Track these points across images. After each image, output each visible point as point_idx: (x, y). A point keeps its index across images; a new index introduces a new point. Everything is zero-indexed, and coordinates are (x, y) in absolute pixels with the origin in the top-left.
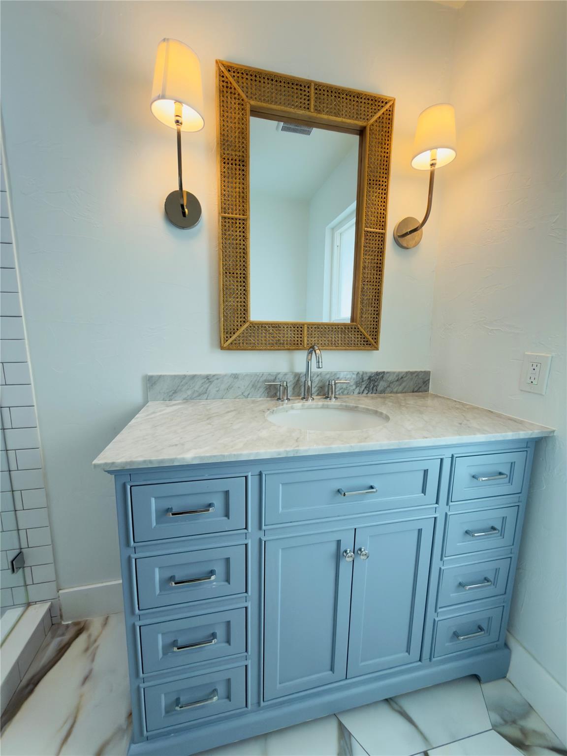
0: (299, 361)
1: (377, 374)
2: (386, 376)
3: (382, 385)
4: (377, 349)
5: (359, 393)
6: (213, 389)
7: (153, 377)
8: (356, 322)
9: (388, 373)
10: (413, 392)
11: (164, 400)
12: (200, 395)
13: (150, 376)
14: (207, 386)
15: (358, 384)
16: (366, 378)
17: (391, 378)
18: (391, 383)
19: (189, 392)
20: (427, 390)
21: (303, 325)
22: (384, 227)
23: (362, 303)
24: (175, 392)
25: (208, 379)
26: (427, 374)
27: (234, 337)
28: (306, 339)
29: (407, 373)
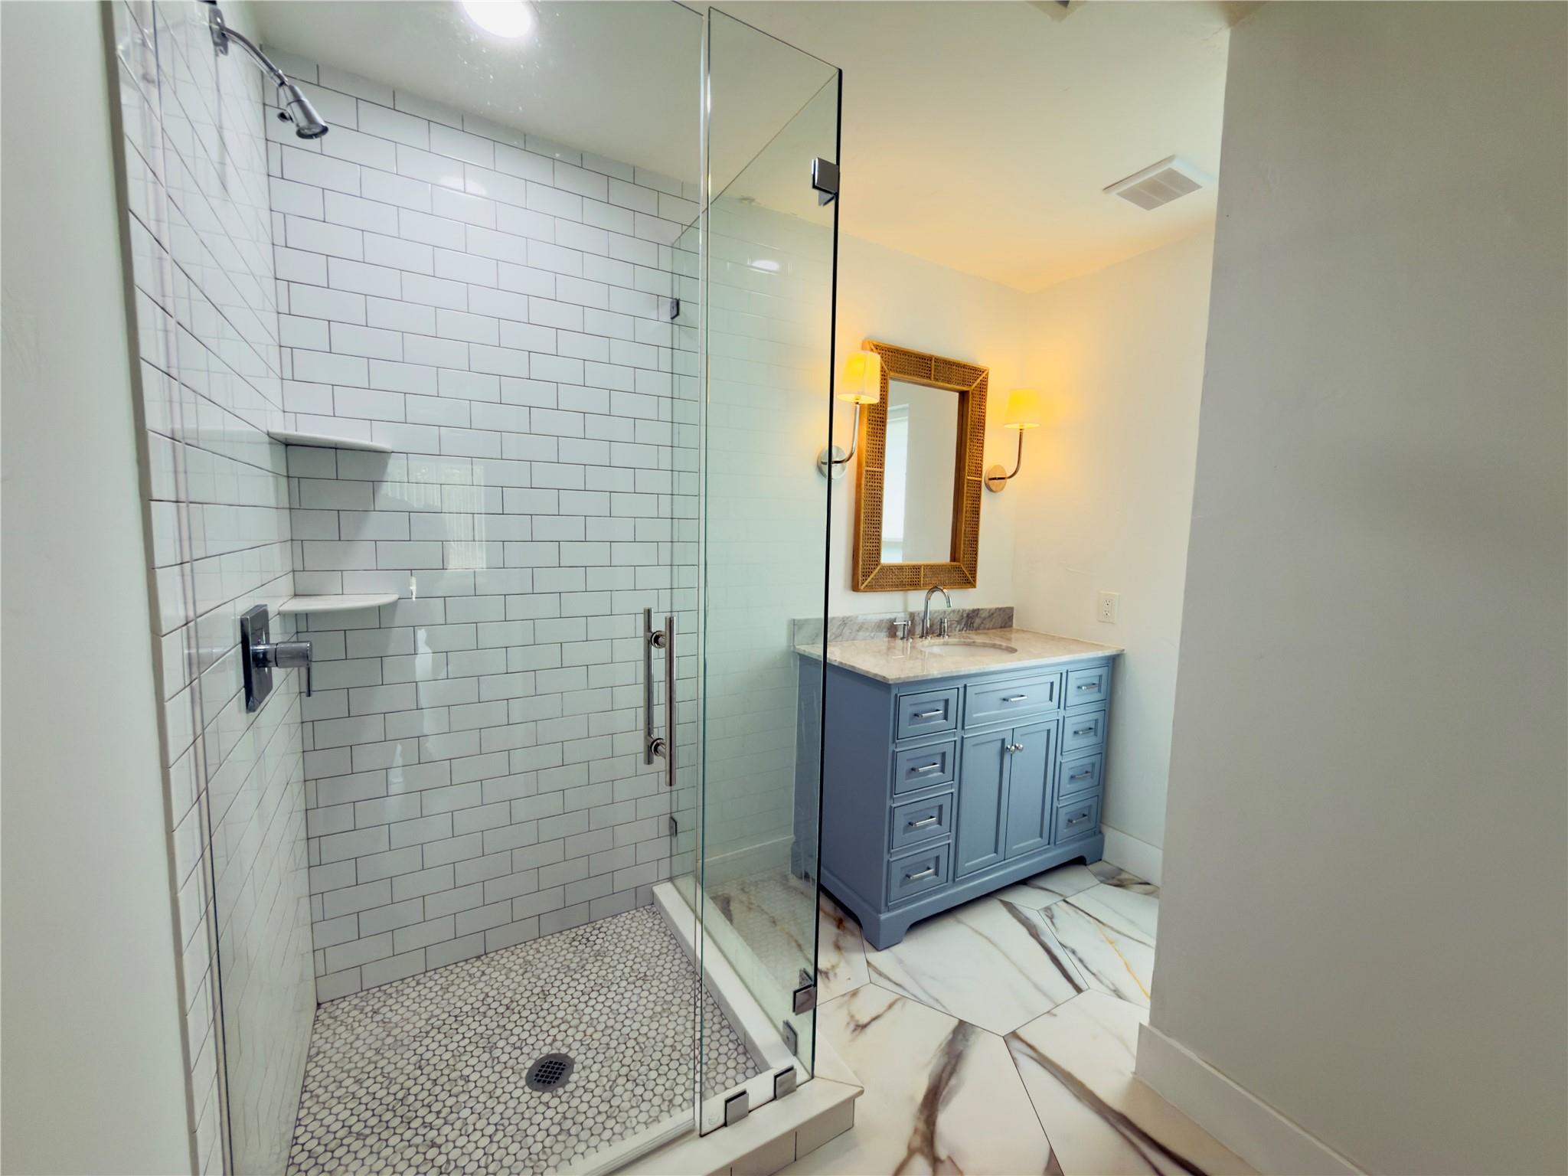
0: (916, 600)
1: (974, 611)
2: (981, 612)
3: (977, 621)
4: (975, 587)
5: (960, 631)
7: (799, 621)
8: (959, 562)
9: (982, 609)
10: (1001, 627)
13: (794, 620)
14: (841, 628)
15: (959, 622)
16: (965, 615)
17: (984, 615)
18: (985, 619)
20: (1011, 626)
21: (921, 566)
22: (980, 475)
23: (964, 544)
25: (844, 621)
26: (1012, 609)
27: (869, 579)
28: (922, 579)
29: (996, 609)
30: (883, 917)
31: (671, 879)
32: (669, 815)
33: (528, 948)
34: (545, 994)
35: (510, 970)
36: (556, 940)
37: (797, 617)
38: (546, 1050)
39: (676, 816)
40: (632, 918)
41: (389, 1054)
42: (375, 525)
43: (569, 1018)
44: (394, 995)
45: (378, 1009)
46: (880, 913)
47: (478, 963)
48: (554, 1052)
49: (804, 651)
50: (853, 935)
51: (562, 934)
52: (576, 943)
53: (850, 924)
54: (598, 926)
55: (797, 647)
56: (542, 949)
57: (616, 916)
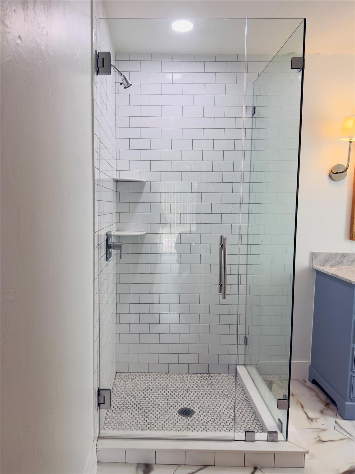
6: (345, 261)
7: (316, 253)
11: (320, 265)
12: (339, 263)
13: (313, 253)
14: (342, 259)
19: (333, 262)
24: (326, 261)
25: (344, 255)
30: (347, 403)
31: (245, 365)
32: (244, 336)
33: (184, 375)
34: (188, 391)
35: (177, 380)
36: (194, 376)
37: (314, 251)
38: (186, 406)
39: (247, 336)
40: (226, 377)
41: (135, 391)
42: (141, 208)
43: (196, 400)
44: (138, 376)
45: (134, 379)
46: (346, 401)
47: (166, 375)
48: (189, 407)
49: (317, 268)
50: (332, 410)
51: (197, 374)
52: (202, 379)
53: (332, 406)
54: (212, 376)
55: (314, 266)
56: (189, 377)
57: (220, 374)
